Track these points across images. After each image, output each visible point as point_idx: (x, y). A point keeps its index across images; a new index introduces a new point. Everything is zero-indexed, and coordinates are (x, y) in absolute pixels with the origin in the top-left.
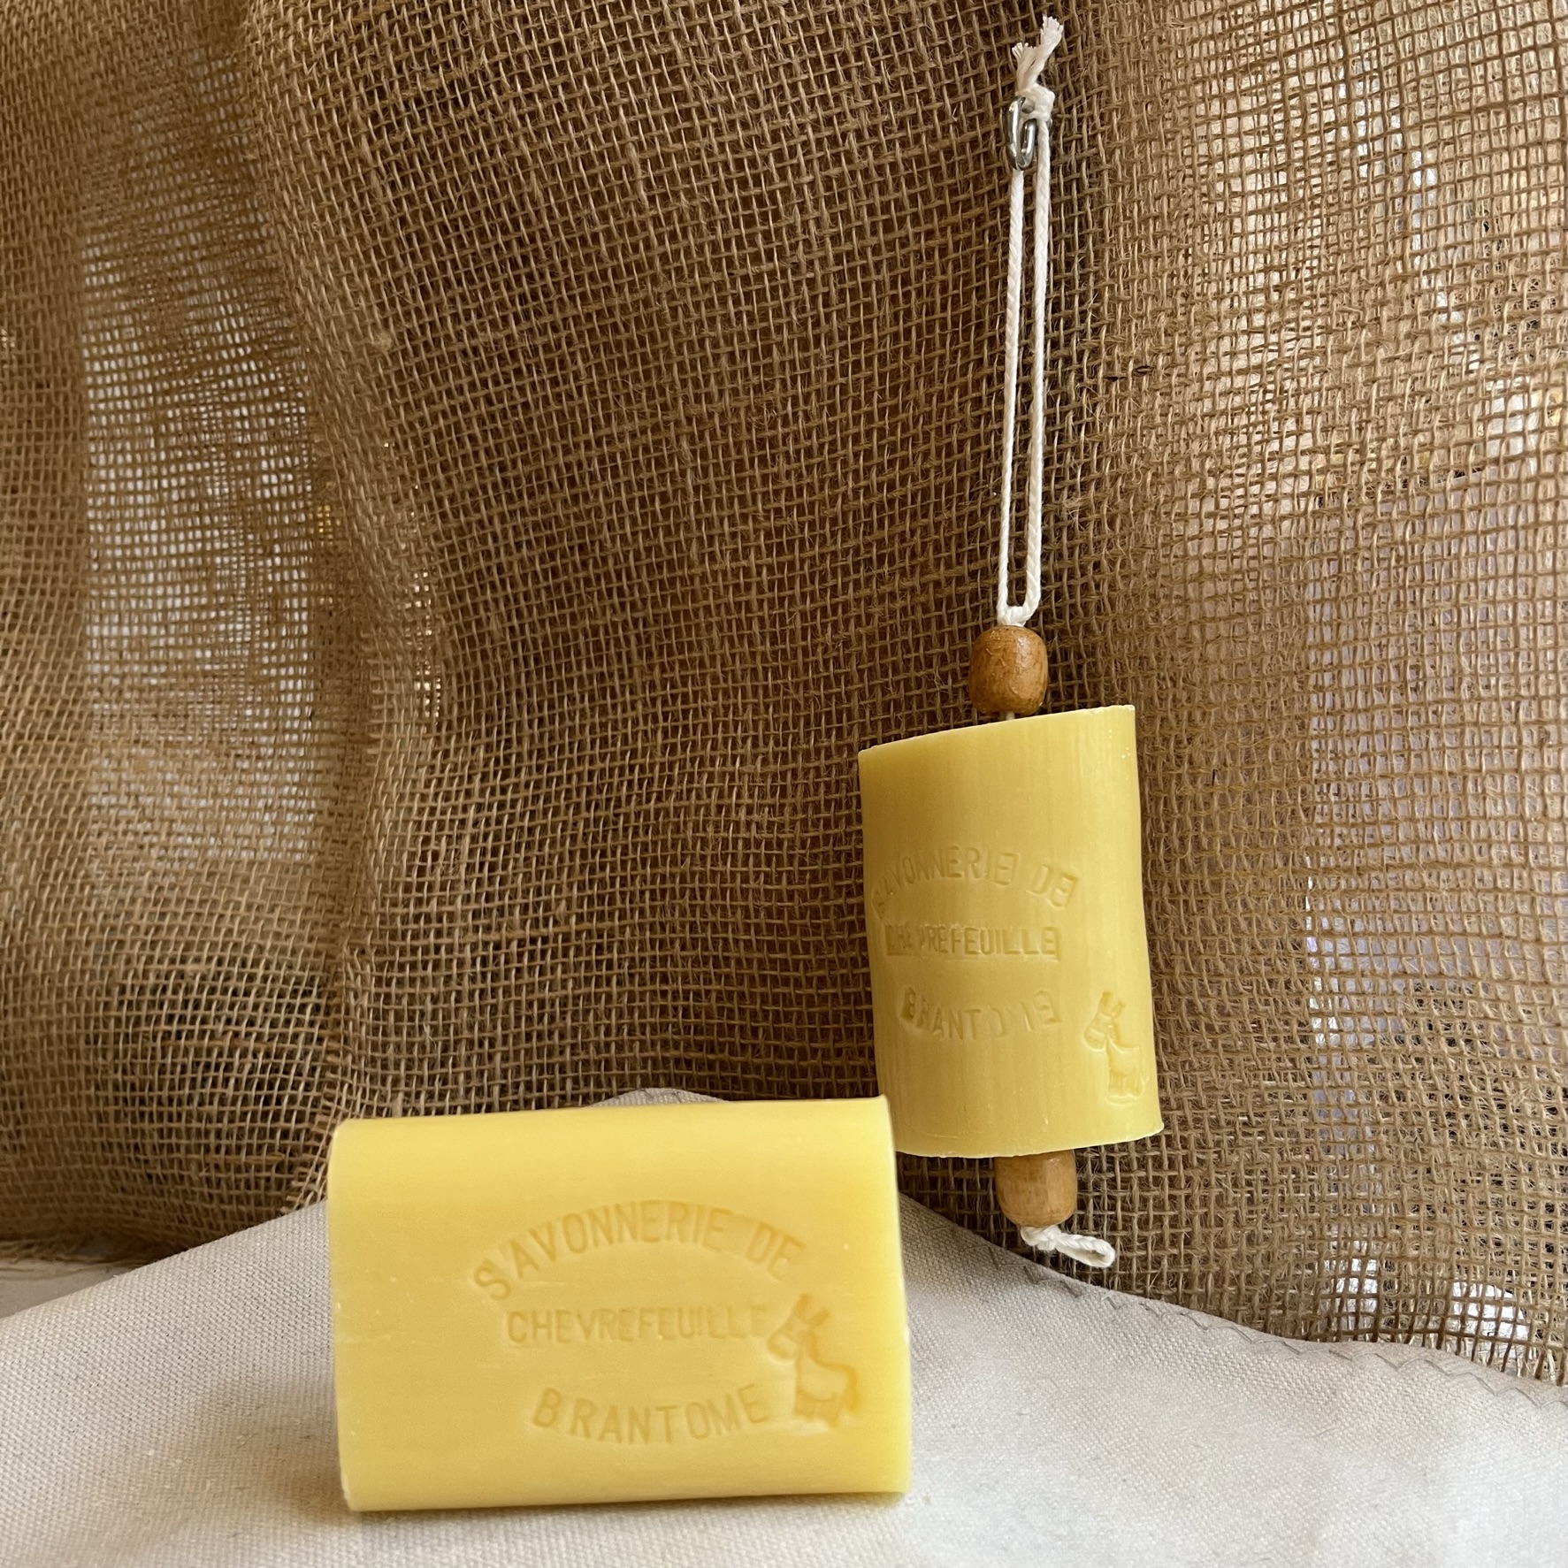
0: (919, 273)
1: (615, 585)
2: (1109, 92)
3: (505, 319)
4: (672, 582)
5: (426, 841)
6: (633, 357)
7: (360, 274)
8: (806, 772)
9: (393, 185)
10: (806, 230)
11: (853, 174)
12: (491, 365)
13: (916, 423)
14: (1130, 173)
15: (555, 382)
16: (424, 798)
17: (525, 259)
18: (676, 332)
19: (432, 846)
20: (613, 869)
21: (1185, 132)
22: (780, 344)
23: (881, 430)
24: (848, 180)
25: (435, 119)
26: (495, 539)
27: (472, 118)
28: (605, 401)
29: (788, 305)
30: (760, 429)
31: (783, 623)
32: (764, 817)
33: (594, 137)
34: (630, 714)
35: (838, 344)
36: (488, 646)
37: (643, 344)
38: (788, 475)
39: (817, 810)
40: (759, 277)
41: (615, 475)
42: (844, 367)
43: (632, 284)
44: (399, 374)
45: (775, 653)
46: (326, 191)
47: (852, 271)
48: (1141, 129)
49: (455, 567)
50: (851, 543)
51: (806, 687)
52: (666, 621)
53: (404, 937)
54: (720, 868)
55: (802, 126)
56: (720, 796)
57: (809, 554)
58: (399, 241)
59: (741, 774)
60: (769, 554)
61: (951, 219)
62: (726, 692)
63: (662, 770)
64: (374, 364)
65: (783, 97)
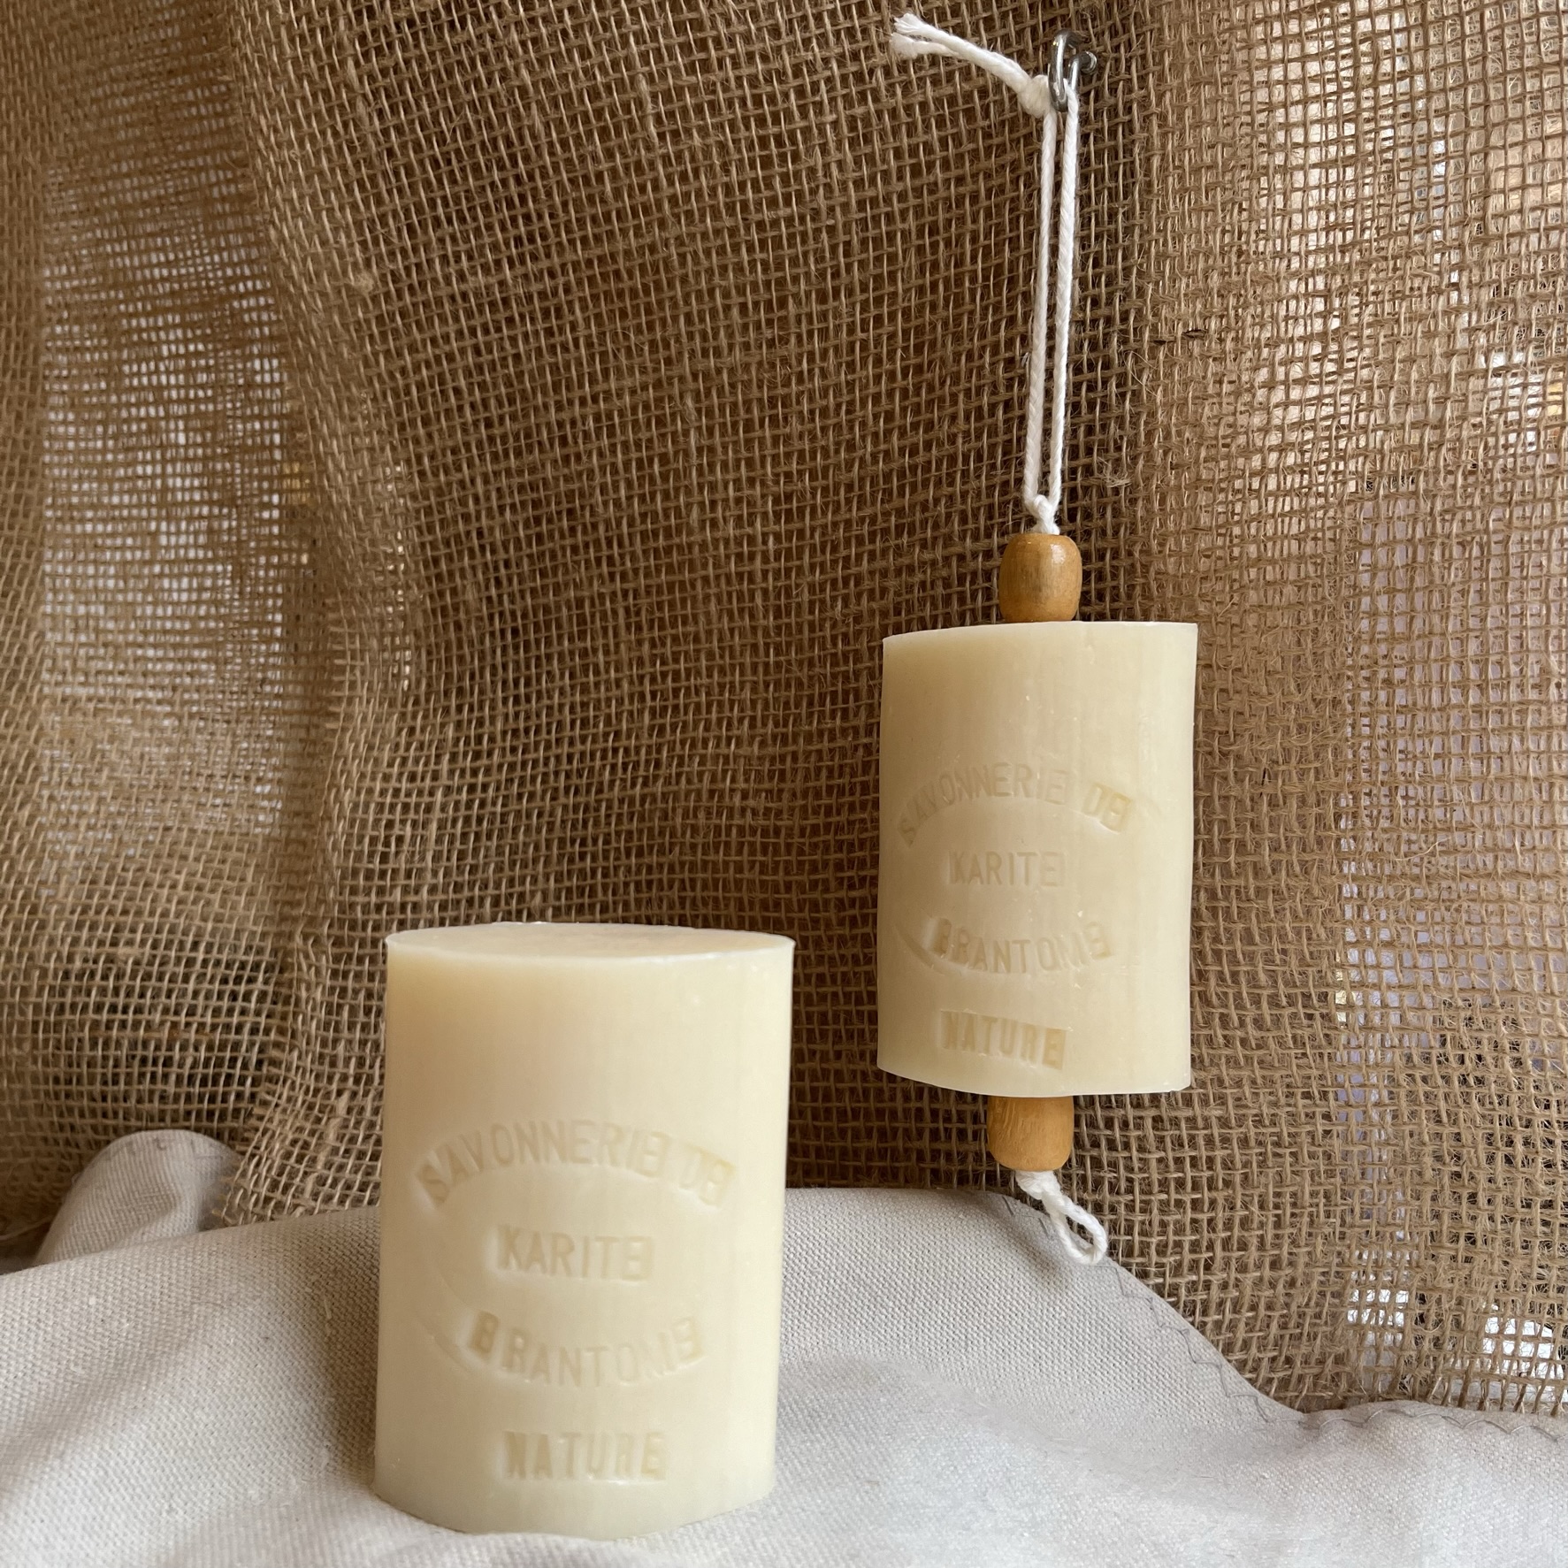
0: (949, 222)
1: (605, 552)
2: (1161, 30)
3: (498, 263)
4: (668, 550)
5: (390, 824)
6: (636, 308)
7: (342, 208)
8: (808, 755)
9: (381, 113)
10: (827, 174)
11: (879, 114)
12: (481, 312)
13: (943, 383)
14: (1180, 118)
15: (549, 332)
16: (386, 778)
17: (523, 198)
18: (684, 280)
19: (396, 831)
20: (594, 859)
21: (1245, 76)
22: (796, 296)
23: (905, 392)
24: (874, 120)
25: (428, 42)
26: (477, 500)
27: (469, 42)
28: (604, 354)
29: (805, 254)
30: (772, 386)
31: (788, 595)
32: (761, 803)
33: (602, 66)
34: (615, 692)
35: (859, 297)
36: (462, 616)
37: (647, 292)
38: (801, 437)
39: (818, 795)
40: (775, 223)
41: (611, 434)
42: (864, 322)
43: (637, 228)
44: (380, 319)
45: (778, 628)
46: (308, 117)
47: (876, 219)
48: (1194, 71)
49: (431, 529)
50: (868, 511)
51: (811, 664)
52: (660, 592)
53: (364, 928)
54: (711, 857)
55: (826, 61)
56: (713, 780)
57: (820, 521)
58: (385, 174)
59: (736, 757)
60: (777, 521)
61: (983, 164)
62: (722, 671)
63: (648, 753)
64: (353, 306)
65: (806, 28)
